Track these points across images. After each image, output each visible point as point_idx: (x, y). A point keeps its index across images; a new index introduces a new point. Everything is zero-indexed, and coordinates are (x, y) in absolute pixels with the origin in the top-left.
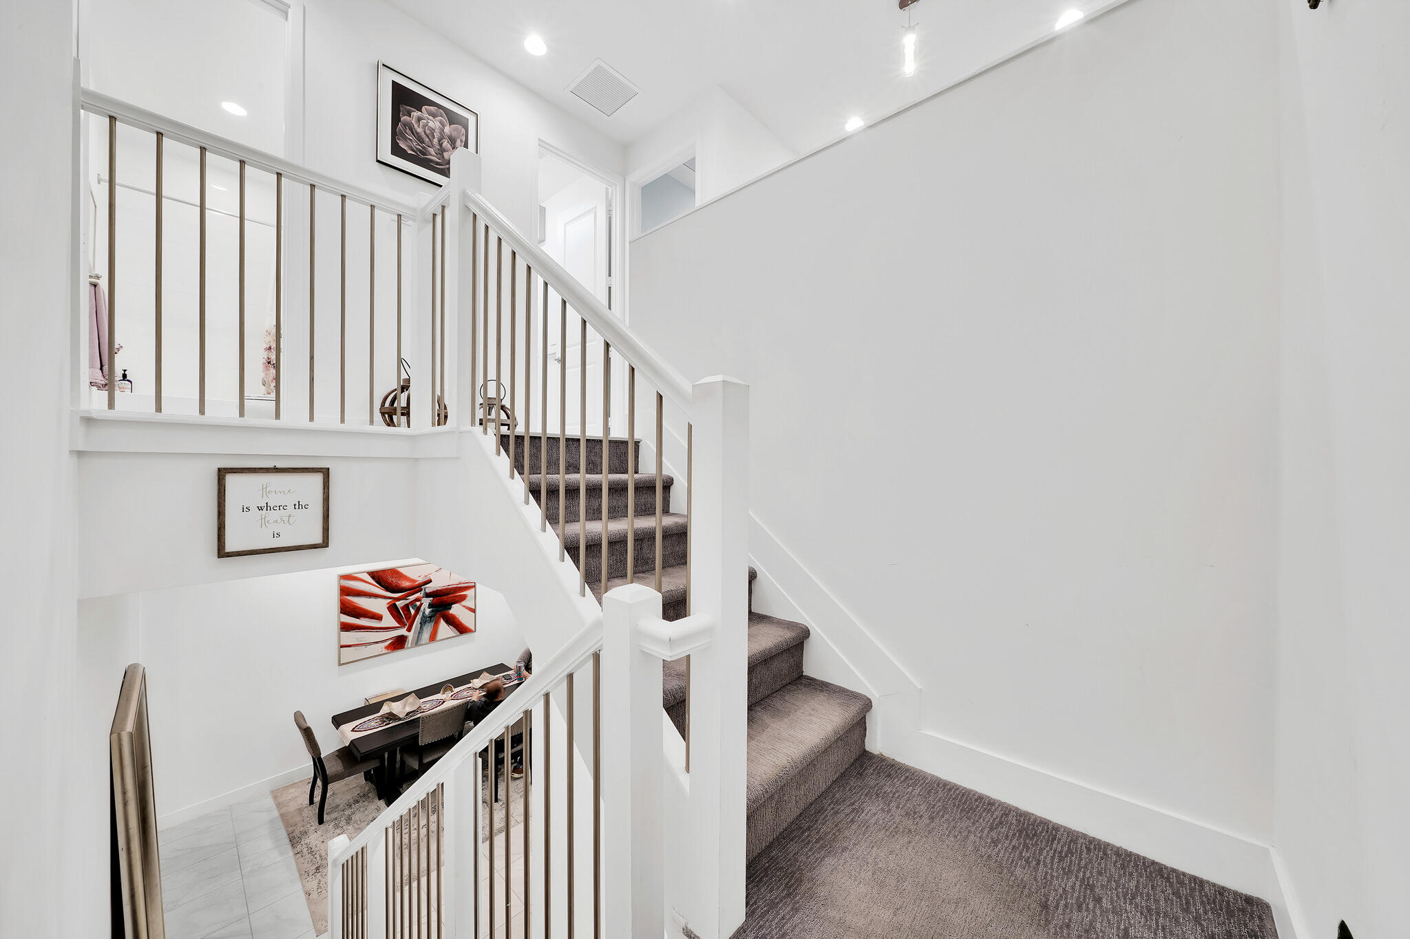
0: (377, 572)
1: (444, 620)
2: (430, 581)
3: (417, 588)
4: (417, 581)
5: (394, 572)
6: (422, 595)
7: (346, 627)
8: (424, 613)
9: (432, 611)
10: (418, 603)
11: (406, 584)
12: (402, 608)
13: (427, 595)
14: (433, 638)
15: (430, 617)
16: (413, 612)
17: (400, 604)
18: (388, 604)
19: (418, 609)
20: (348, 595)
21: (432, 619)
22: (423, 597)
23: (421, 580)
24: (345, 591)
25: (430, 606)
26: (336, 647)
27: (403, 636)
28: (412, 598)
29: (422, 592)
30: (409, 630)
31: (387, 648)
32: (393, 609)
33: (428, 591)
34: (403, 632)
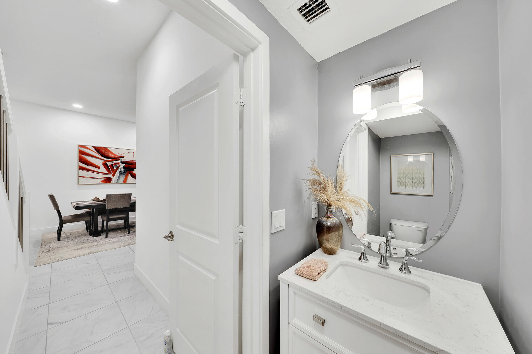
0: (97, 147)
1: (130, 175)
2: (123, 157)
3: (118, 159)
4: (118, 155)
5: (106, 149)
6: (120, 162)
7: (81, 168)
8: (120, 170)
9: (125, 170)
10: (118, 165)
11: (112, 156)
12: (110, 166)
13: (122, 163)
14: (125, 181)
15: (124, 172)
16: (115, 168)
17: (109, 164)
18: (103, 162)
19: (118, 168)
20: (83, 154)
21: (125, 173)
22: (120, 163)
23: (119, 155)
24: (81, 152)
25: (124, 167)
26: (77, 176)
27: (110, 178)
28: (115, 162)
29: (120, 161)
30: (113, 176)
31: (102, 181)
32: (105, 165)
33: (123, 161)
34: (110, 176)
